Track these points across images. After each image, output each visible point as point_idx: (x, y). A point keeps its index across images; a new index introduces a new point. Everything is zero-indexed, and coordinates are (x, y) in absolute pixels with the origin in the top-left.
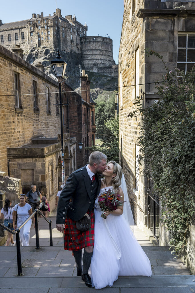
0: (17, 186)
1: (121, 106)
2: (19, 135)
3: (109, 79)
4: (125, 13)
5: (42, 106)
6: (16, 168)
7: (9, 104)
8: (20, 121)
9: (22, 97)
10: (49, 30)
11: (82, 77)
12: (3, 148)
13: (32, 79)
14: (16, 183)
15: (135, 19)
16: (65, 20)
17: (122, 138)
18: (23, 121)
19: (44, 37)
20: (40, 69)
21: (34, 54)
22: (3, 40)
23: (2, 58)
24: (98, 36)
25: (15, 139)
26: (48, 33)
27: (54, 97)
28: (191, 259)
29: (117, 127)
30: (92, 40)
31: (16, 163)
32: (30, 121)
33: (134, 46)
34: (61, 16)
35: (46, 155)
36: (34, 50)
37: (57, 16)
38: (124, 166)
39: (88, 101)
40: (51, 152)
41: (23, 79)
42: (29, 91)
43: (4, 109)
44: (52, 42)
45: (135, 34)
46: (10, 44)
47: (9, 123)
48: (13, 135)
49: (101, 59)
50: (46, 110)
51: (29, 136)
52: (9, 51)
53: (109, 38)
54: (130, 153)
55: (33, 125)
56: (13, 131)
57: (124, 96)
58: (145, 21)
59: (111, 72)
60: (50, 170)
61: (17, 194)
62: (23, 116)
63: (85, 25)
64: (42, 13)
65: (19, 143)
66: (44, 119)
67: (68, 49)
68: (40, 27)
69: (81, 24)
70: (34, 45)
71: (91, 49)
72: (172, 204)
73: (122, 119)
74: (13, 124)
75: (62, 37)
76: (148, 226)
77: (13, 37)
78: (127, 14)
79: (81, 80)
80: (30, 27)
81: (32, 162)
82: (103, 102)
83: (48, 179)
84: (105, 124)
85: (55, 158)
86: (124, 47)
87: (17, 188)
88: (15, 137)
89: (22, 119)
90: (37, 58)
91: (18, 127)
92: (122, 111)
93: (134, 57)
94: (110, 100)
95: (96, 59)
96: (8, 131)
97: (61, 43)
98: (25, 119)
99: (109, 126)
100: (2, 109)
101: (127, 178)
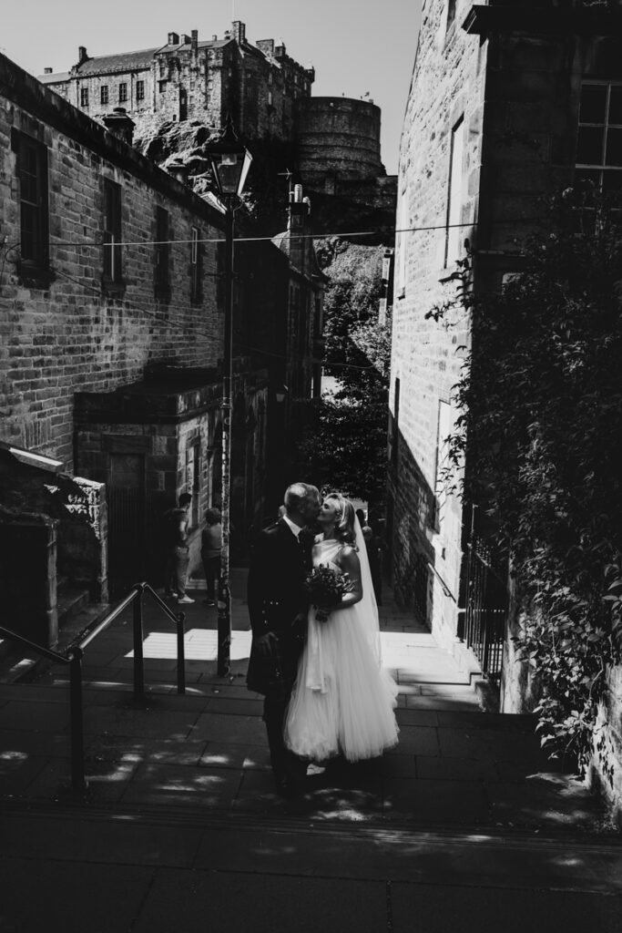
0: (93, 501)
1: (401, 287)
2: (109, 357)
3: (367, 213)
4: (425, 24)
5: (180, 278)
6: (97, 449)
7: (86, 269)
8: (116, 317)
9: (123, 253)
10: (211, 78)
11: (293, 204)
12: (64, 392)
13: (155, 203)
14: (90, 495)
15: (455, 39)
16: (255, 53)
17: (400, 378)
18: (124, 318)
19: (196, 96)
20: (179, 178)
21: (168, 140)
22: (87, 101)
23: (73, 141)
24: (341, 96)
25: (99, 369)
26: (207, 85)
27: (214, 255)
28: (605, 768)
29: (386, 346)
30: (325, 108)
31: (98, 435)
32: (143, 319)
33: (447, 116)
34: (245, 40)
35: (180, 416)
36: (169, 130)
37: (234, 40)
38: (403, 459)
39: (306, 270)
40: (195, 408)
41: (128, 201)
42: (145, 235)
43: (70, 283)
44: (217, 110)
45: (453, 82)
46: (104, 112)
47: (82, 321)
48: (92, 357)
49: (346, 160)
50: (187, 289)
51: (139, 360)
52: (96, 124)
53: (372, 104)
54: (422, 423)
55: (151, 332)
56: (93, 345)
57: (412, 258)
58: (487, 42)
59: (372, 197)
60: (192, 458)
61: (94, 525)
62: (123, 305)
63: (307, 67)
64: (195, 33)
65: (109, 380)
66: (182, 315)
67: (259, 130)
68: (187, 69)
69: (297, 64)
70: (168, 117)
71: (322, 130)
72: (555, 594)
73: (401, 324)
74: (95, 326)
75: (245, 97)
76: (466, 641)
77: (113, 95)
78: (430, 26)
79: (289, 213)
80: (161, 69)
81: (140, 433)
82: (347, 277)
83: (184, 485)
84: (350, 335)
85: (205, 426)
86: (417, 120)
87: (93, 509)
88: (98, 363)
89: (120, 314)
90: (175, 150)
91: (109, 334)
92: (402, 300)
93: (449, 147)
94: (367, 270)
95: (333, 160)
96: (80, 346)
97: (242, 114)
98: (130, 314)
99: (361, 343)
100: (67, 282)
101: (410, 494)
